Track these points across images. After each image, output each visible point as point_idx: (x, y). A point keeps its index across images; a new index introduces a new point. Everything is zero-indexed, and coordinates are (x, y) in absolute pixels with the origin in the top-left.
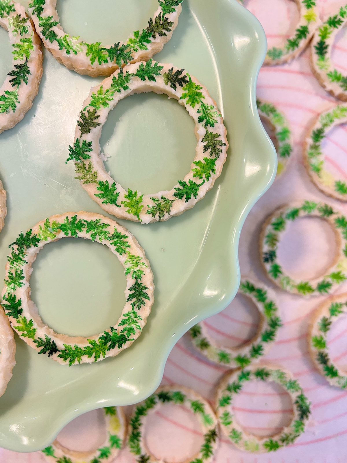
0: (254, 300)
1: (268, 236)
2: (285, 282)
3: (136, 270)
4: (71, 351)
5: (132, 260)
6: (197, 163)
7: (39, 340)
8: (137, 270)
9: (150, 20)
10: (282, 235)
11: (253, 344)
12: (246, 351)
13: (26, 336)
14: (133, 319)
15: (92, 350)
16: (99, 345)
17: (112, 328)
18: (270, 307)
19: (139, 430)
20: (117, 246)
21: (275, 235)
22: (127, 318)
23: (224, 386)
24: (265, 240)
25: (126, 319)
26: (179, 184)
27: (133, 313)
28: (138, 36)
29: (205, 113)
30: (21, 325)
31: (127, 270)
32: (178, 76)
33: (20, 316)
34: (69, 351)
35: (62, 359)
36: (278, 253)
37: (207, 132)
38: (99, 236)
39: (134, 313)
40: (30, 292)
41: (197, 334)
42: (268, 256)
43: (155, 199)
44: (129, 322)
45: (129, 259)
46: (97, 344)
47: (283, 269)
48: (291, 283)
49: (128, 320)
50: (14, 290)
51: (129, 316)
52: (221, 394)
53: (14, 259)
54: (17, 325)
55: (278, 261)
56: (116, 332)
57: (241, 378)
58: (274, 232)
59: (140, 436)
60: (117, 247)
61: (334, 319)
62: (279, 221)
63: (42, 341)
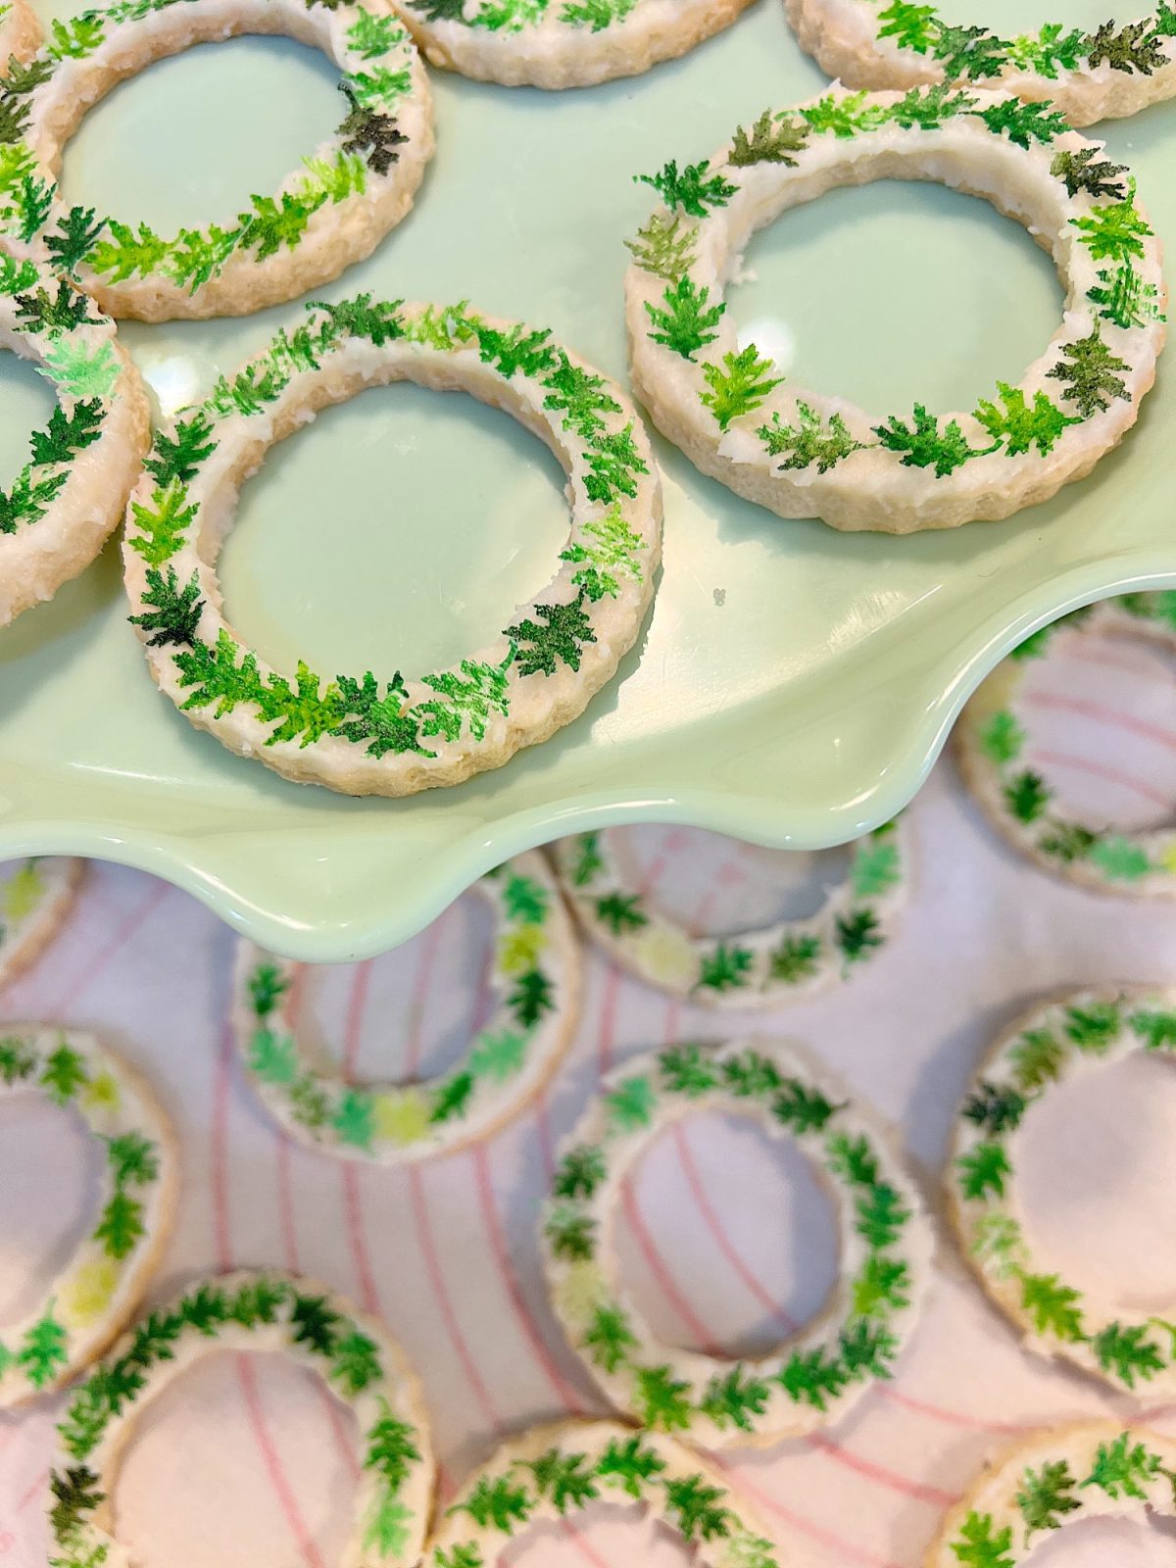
0: (849, 1216)
1: (1033, 1038)
2: (995, 1234)
3: (599, 572)
4: (224, 662)
5: (613, 535)
6: (1010, 395)
7: (165, 578)
8: (603, 574)
9: (1108, 25)
10: (1082, 1066)
11: (739, 1367)
12: (699, 1374)
13: (142, 550)
14: (481, 697)
15: (285, 704)
16: (318, 702)
17: (398, 679)
18: (887, 1277)
19: (144, 1373)
20: (597, 473)
21: (1057, 1051)
22: (466, 679)
23: (533, 1448)
24: (1015, 1042)
25: (461, 681)
26: (914, 415)
27: (495, 678)
28: (1051, 39)
29: (1117, 293)
30: (155, 511)
31: (574, 548)
32: (1098, 177)
33: (176, 481)
34: (218, 662)
35: (180, 673)
36: (1031, 1116)
37: (1094, 337)
38: (570, 416)
39: (498, 680)
40: (253, 471)
41: (580, 1188)
42: (991, 1103)
43: (811, 411)
44: (463, 696)
45: (605, 527)
46: (316, 694)
47: (1016, 1185)
48: (1015, 1255)
49: (465, 689)
50: (222, 415)
51: (477, 678)
52: (505, 1467)
53: (290, 347)
54: (146, 502)
55: (1015, 1144)
56: (402, 700)
57: (611, 1462)
58: (1061, 1038)
59: (131, 1397)
60: (594, 475)
61: (1094, 1500)
62: (1099, 1017)
63: (171, 587)
